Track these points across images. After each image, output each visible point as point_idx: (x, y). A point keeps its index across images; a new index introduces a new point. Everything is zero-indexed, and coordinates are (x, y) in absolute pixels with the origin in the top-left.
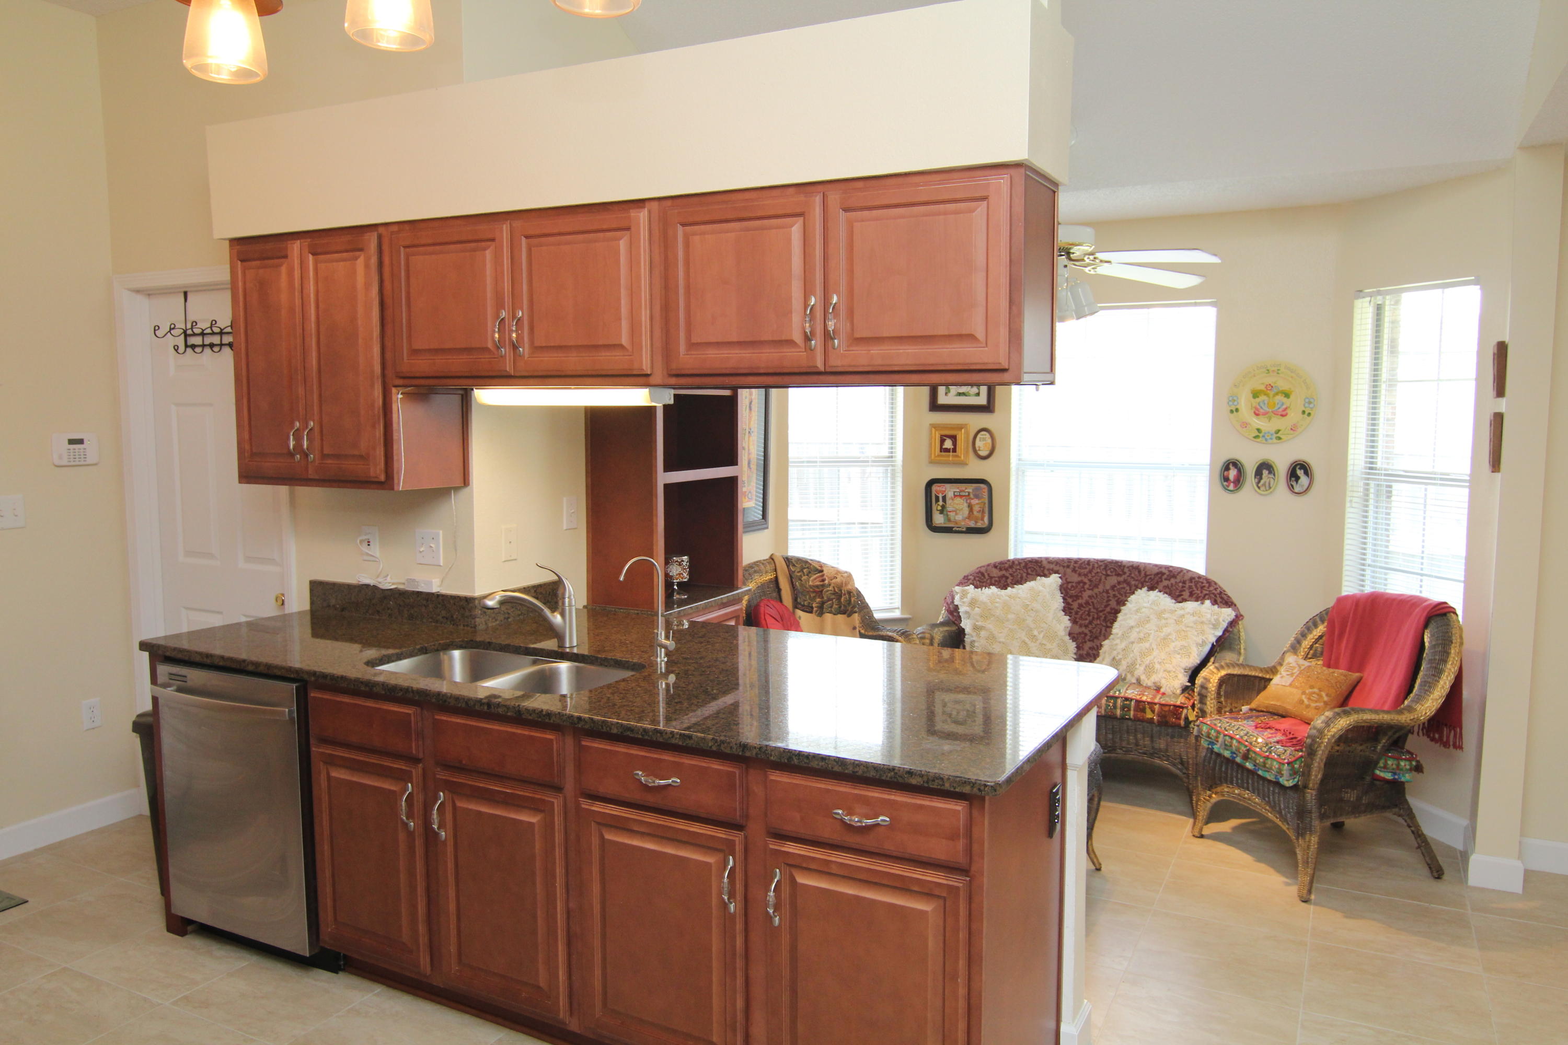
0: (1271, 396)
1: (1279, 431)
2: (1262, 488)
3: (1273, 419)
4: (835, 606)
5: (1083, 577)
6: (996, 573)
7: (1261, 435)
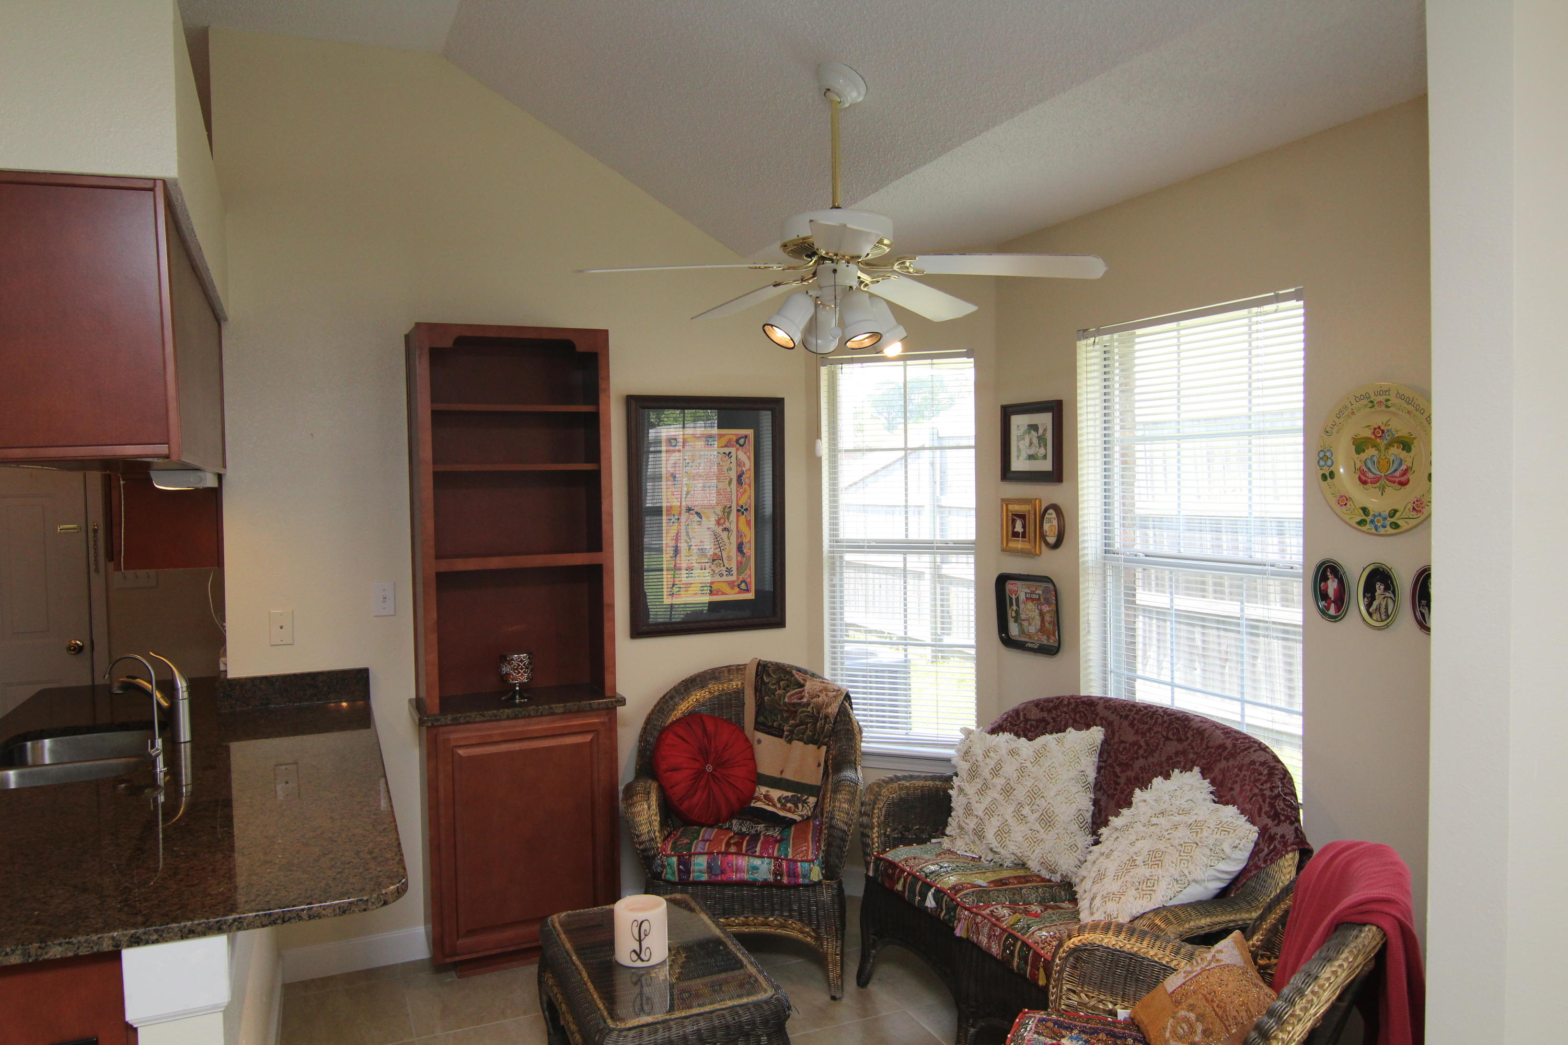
0: (1382, 448)
1: (1395, 511)
2: (1375, 616)
3: (1388, 490)
4: (809, 733)
5: (1140, 736)
6: (1035, 714)
7: (1368, 519)
